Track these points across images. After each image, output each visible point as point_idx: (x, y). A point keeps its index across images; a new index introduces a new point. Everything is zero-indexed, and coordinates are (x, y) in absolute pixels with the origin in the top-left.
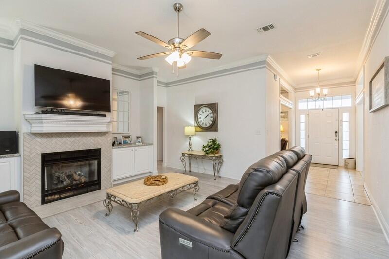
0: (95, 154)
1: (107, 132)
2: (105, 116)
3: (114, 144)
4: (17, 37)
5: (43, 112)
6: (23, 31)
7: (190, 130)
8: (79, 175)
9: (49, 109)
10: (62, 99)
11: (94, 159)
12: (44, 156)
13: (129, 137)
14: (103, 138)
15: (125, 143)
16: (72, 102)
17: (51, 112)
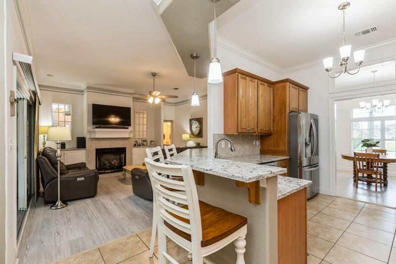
0: (122, 151)
1: (129, 138)
2: (128, 128)
3: (135, 145)
4: (85, 90)
5: (96, 128)
6: (88, 88)
7: (186, 136)
8: (115, 162)
9: (99, 126)
10: (108, 118)
11: (123, 154)
12: (97, 150)
13: (146, 141)
14: (127, 141)
15: (143, 145)
16: (114, 119)
17: (100, 127)
